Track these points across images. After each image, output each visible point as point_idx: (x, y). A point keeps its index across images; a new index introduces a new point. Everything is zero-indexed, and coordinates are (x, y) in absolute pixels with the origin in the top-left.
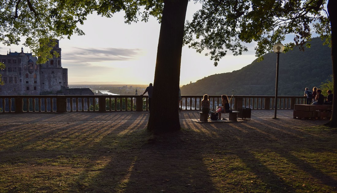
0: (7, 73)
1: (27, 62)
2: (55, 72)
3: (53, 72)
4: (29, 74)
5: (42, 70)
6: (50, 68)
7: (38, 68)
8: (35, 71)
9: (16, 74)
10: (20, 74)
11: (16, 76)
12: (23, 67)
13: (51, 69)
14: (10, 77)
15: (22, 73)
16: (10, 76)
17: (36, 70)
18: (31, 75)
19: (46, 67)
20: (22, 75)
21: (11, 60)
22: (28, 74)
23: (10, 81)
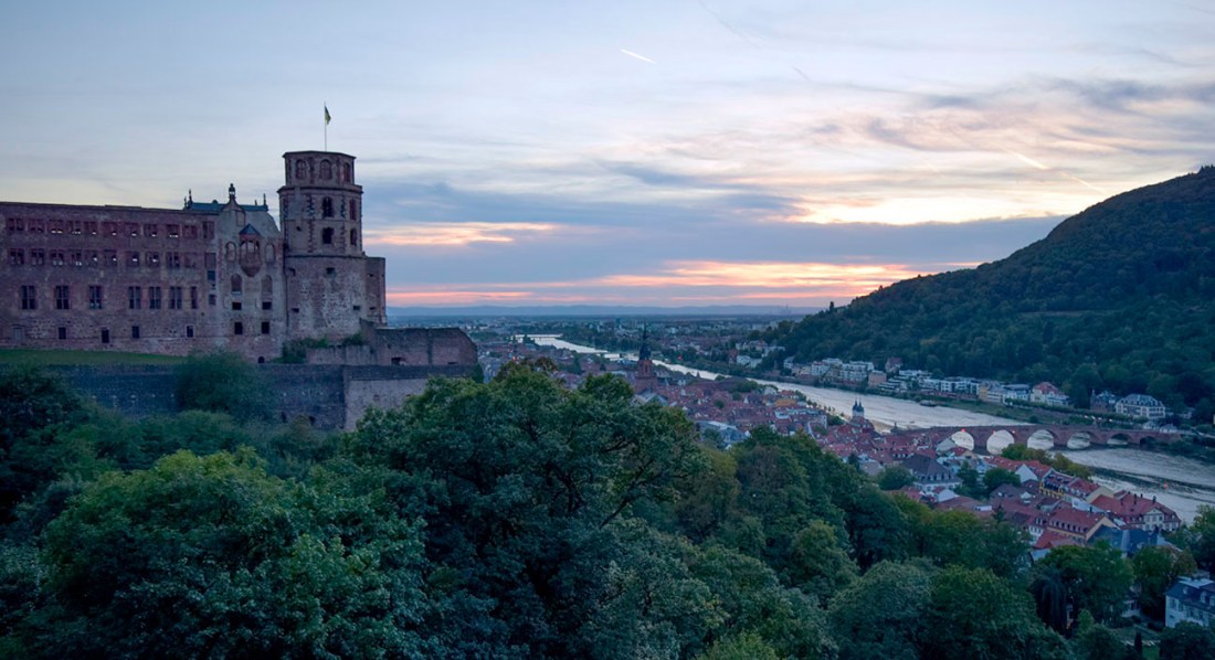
0: (164, 273)
1: (238, 236)
2: (337, 271)
3: (330, 271)
4: (244, 277)
5: (293, 263)
6: (319, 256)
7: (279, 256)
8: (264, 265)
9: (197, 278)
10: (211, 276)
11: (197, 282)
12: (220, 253)
13: (325, 259)
14: (172, 288)
15: (217, 274)
16: (174, 284)
17: (270, 264)
18: (251, 279)
19: (305, 252)
20: (217, 279)
21: (177, 226)
22: (239, 277)
23: (172, 305)
